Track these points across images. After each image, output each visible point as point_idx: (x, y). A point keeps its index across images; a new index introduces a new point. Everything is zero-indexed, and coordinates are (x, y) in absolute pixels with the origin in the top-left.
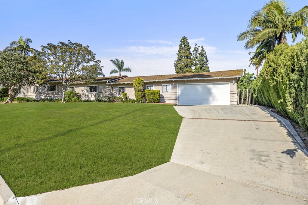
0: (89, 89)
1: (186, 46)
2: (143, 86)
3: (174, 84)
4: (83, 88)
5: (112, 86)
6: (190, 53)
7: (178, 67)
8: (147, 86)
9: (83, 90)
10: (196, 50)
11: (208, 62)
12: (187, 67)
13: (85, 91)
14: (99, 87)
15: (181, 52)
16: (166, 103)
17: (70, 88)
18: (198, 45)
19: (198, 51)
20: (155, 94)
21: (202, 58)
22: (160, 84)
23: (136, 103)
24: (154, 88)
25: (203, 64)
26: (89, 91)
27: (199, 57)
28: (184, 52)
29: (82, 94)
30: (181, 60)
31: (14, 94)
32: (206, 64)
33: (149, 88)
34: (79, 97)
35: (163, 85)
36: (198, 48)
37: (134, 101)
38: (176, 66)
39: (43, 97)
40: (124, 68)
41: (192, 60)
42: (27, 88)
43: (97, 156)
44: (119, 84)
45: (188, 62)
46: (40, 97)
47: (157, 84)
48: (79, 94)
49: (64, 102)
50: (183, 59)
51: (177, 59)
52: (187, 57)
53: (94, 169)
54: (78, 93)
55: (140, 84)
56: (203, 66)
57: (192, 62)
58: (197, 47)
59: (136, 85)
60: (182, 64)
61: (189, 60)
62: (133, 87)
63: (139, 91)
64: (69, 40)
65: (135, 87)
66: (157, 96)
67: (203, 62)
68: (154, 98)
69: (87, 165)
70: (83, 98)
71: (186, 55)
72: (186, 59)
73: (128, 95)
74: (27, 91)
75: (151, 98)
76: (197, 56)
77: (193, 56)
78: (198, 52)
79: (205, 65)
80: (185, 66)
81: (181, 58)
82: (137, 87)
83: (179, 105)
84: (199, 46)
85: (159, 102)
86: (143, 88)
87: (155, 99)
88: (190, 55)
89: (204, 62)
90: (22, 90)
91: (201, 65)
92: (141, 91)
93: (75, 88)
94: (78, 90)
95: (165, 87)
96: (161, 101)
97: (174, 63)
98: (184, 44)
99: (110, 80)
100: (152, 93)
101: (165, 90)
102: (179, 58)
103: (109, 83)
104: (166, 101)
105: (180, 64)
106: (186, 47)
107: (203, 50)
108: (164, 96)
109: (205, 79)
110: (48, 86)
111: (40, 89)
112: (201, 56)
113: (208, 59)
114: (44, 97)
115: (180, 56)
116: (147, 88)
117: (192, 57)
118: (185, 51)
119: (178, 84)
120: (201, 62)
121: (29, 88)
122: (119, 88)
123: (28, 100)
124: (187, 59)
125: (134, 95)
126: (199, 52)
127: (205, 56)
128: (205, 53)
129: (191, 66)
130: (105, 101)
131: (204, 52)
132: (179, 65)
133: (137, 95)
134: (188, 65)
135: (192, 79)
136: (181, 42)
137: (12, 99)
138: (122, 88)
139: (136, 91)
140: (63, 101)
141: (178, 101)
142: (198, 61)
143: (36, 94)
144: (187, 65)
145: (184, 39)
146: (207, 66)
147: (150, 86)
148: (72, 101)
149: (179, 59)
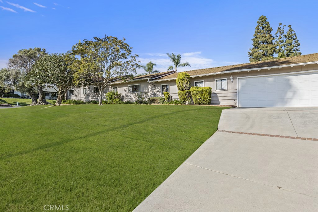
0: (131, 88)
1: (265, 27)
2: (188, 83)
3: (231, 77)
4: (125, 88)
5: (155, 85)
6: (271, 36)
7: (253, 56)
8: (196, 82)
9: (126, 90)
10: (280, 31)
11: (299, 45)
12: (266, 56)
13: (127, 91)
14: (141, 86)
15: (258, 36)
16: (220, 104)
17: (114, 88)
18: (283, 24)
19: (283, 32)
20: (203, 93)
21: (290, 41)
22: (212, 79)
23: (179, 104)
24: (204, 85)
25: (291, 49)
26: (131, 91)
27: (285, 41)
28: (263, 37)
29: (124, 95)
30: (258, 47)
31: (61, 97)
32: (296, 48)
33: (198, 84)
34: (121, 98)
35: (217, 81)
36: (283, 29)
37: (177, 102)
38: (250, 56)
39: (90, 99)
40: (181, 62)
41: (273, 46)
42: (78, 90)
43: (86, 175)
44: (162, 82)
45: (268, 48)
46: (88, 99)
47: (209, 79)
48: (122, 96)
49: (101, 105)
50: (261, 45)
51: (252, 47)
52: (267, 42)
53: (84, 192)
54: (120, 94)
55: (184, 80)
56: (290, 52)
57: (273, 49)
58: (282, 26)
59: (179, 81)
60: (260, 51)
61: (269, 45)
62: (176, 85)
63: (182, 90)
64: (105, 35)
65: (178, 84)
66: (206, 95)
67: (292, 46)
68: (202, 98)
69: (77, 187)
70: (126, 100)
71: (265, 39)
72: (265, 45)
73: (171, 95)
74: (79, 93)
75: (198, 98)
76: (281, 39)
77: (275, 40)
78: (283, 34)
79: (294, 50)
80: (264, 54)
81: (258, 44)
82: (180, 84)
83: (240, 106)
84: (285, 26)
85: (209, 104)
86: (188, 85)
87: (204, 100)
88: (271, 39)
89: (294, 47)
90: (75, 92)
91: (287, 51)
92: (185, 90)
93: (119, 88)
94: (121, 91)
95: (219, 83)
96: (212, 102)
97: (249, 52)
98: (263, 25)
99: (152, 78)
100: (198, 91)
101: (219, 87)
102: (255, 45)
103: (151, 81)
104: (221, 102)
105: (256, 52)
106: (265, 29)
107: (291, 31)
108: (218, 95)
109: (280, 67)
110: (95, 87)
111: (88, 91)
112: (288, 38)
113: (299, 42)
114: (92, 98)
115: (257, 42)
116: (196, 85)
117: (274, 42)
118: (263, 35)
119: (237, 78)
120: (289, 47)
121: (80, 90)
122: (163, 86)
123: (77, 103)
124: (267, 45)
125: (178, 95)
126: (285, 34)
127: (295, 37)
128: (295, 34)
129: (273, 53)
130: (146, 103)
131: (293, 32)
132: (255, 54)
133: (180, 94)
134: (269, 53)
135: (259, 69)
136: (258, 23)
137: (60, 101)
138: (165, 86)
139: (179, 89)
140: (100, 103)
141: (238, 101)
142: (284, 45)
143: (85, 96)
144: (267, 52)
145: (263, 18)
146: (298, 52)
147: (200, 82)
148: (113, 103)
149: (255, 47)
